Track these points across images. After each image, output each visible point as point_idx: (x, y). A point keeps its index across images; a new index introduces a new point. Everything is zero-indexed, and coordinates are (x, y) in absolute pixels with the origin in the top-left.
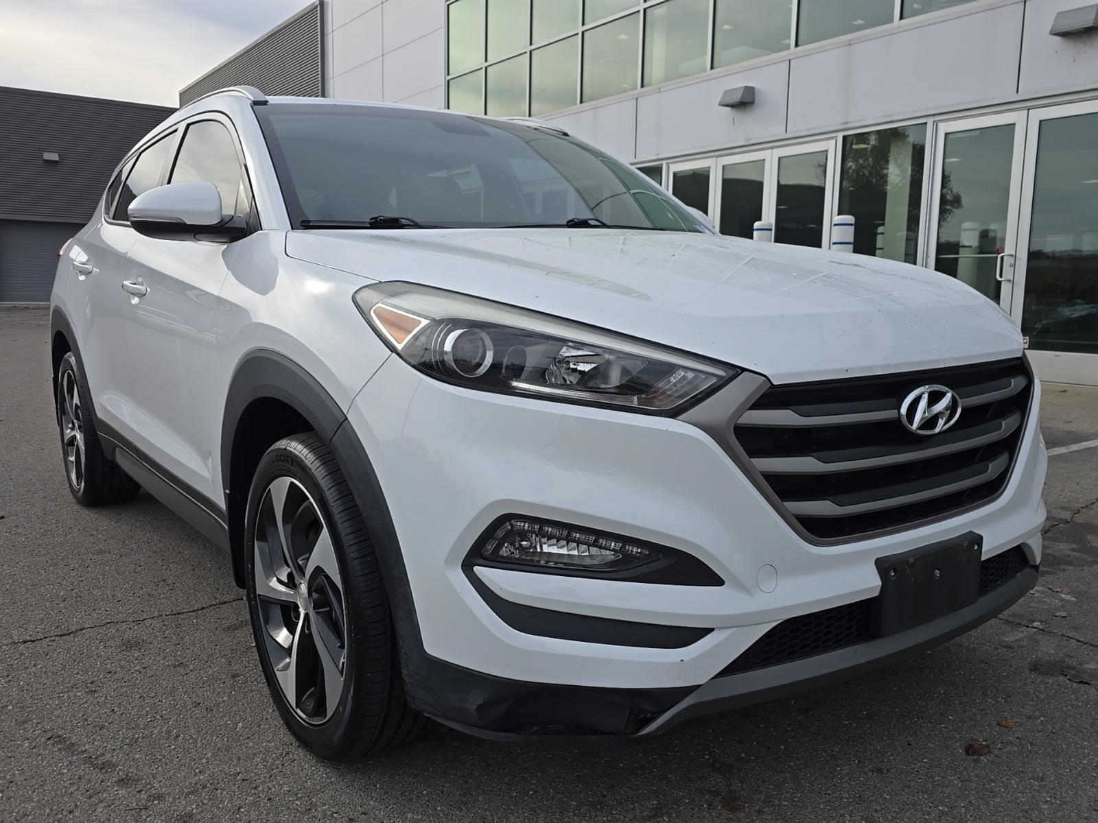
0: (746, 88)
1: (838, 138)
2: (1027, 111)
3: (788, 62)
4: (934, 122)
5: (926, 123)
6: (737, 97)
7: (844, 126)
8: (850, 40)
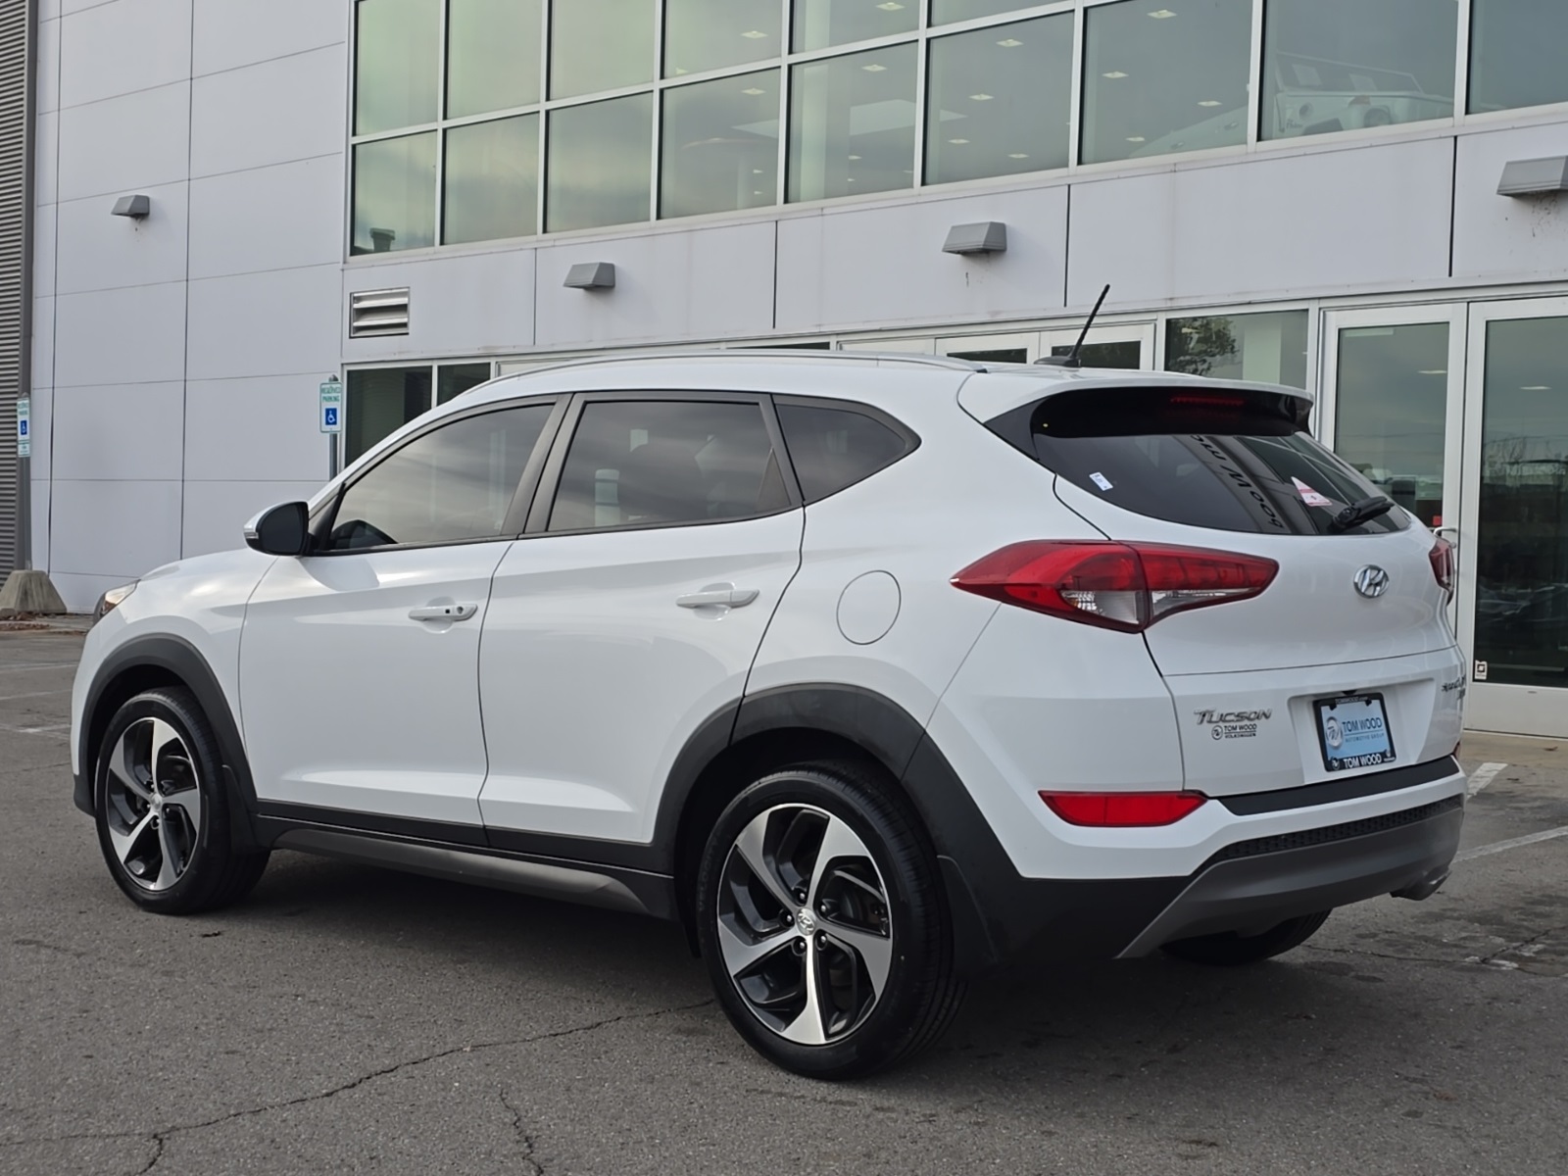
0: (993, 225)
1: (1157, 322)
2: (1466, 304)
3: (1067, 187)
4: (1320, 309)
5: (1307, 310)
6: (978, 240)
7: (1169, 304)
8: (1175, 164)
